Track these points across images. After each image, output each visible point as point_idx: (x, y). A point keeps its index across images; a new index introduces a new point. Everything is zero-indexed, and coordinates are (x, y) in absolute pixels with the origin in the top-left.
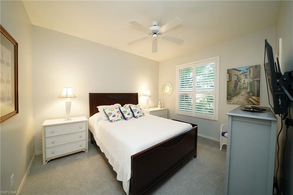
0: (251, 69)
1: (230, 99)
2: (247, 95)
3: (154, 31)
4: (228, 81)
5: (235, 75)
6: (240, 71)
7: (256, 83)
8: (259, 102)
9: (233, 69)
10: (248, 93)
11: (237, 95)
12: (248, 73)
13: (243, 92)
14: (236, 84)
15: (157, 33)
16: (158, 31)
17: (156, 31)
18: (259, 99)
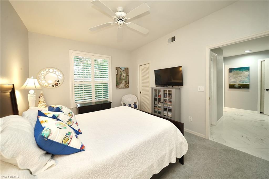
0: (126, 69)
1: (118, 86)
2: (124, 83)
3: (120, 17)
4: (116, 75)
5: (120, 71)
6: (122, 69)
7: (127, 76)
8: (128, 86)
9: (119, 67)
10: (125, 82)
11: (121, 83)
12: (125, 71)
13: (123, 82)
14: (120, 77)
15: (123, 20)
16: (124, 18)
17: (122, 18)
18: (128, 85)
